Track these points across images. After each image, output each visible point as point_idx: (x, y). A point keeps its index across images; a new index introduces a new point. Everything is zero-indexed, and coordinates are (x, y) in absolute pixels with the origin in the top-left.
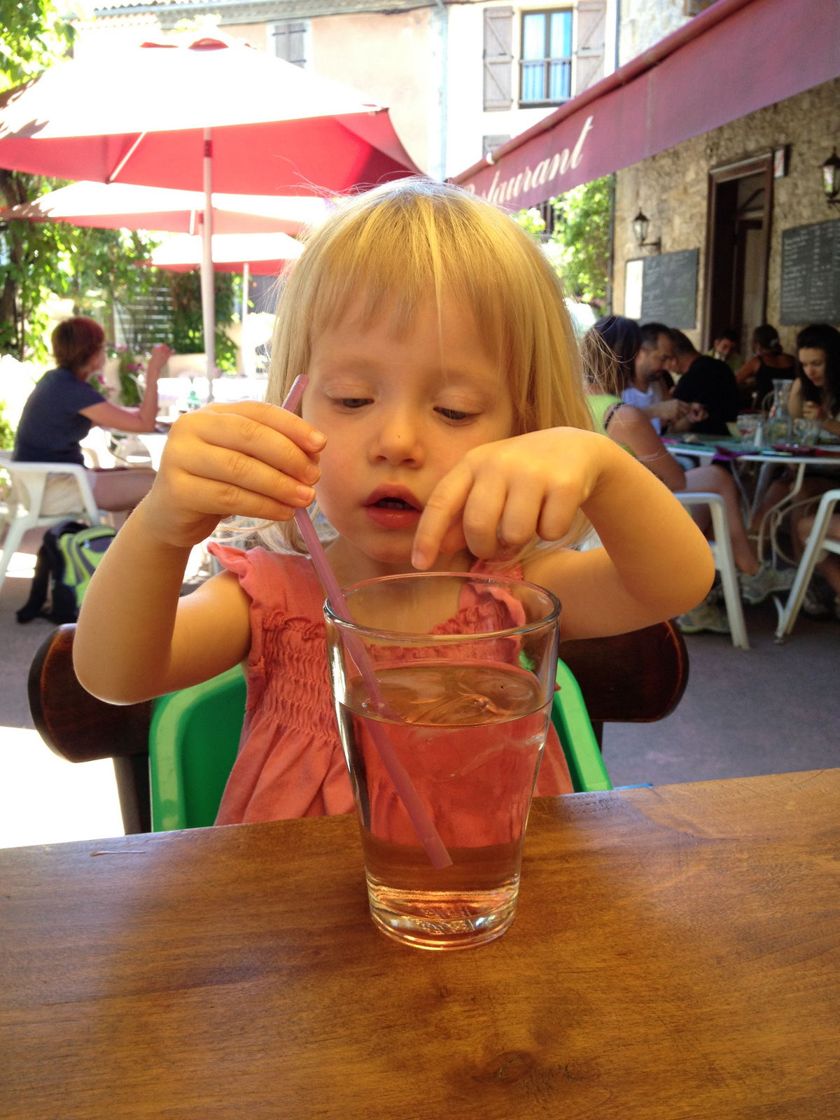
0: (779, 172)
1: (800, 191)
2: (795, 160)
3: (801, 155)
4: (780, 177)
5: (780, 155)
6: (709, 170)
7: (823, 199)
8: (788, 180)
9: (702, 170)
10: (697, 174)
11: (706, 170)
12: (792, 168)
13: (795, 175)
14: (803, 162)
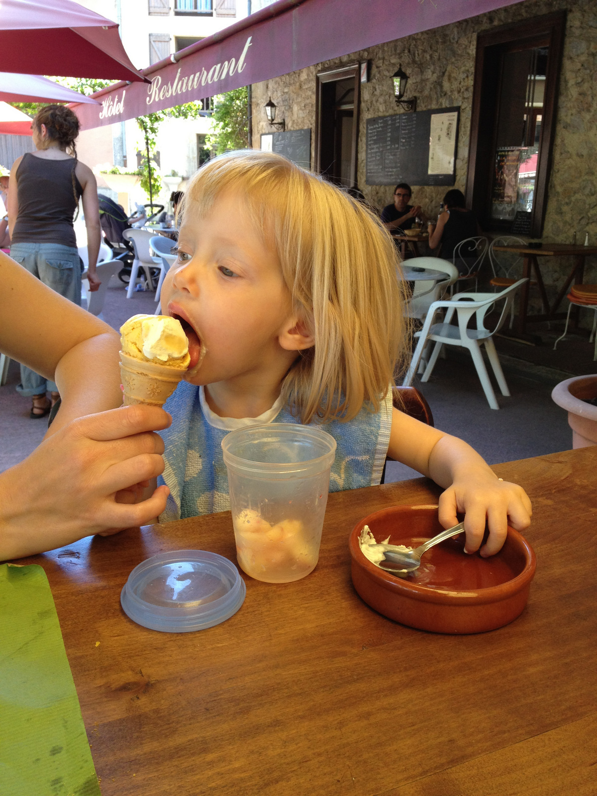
0: (364, 79)
1: (378, 92)
2: (374, 70)
3: (377, 67)
4: (364, 82)
5: (364, 66)
6: (316, 74)
7: (393, 100)
8: (369, 84)
9: (312, 73)
10: (308, 75)
11: (314, 73)
12: (372, 76)
13: (374, 81)
14: (379, 72)
